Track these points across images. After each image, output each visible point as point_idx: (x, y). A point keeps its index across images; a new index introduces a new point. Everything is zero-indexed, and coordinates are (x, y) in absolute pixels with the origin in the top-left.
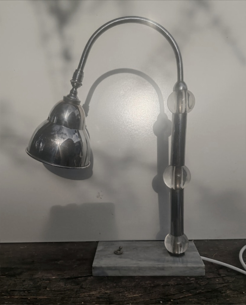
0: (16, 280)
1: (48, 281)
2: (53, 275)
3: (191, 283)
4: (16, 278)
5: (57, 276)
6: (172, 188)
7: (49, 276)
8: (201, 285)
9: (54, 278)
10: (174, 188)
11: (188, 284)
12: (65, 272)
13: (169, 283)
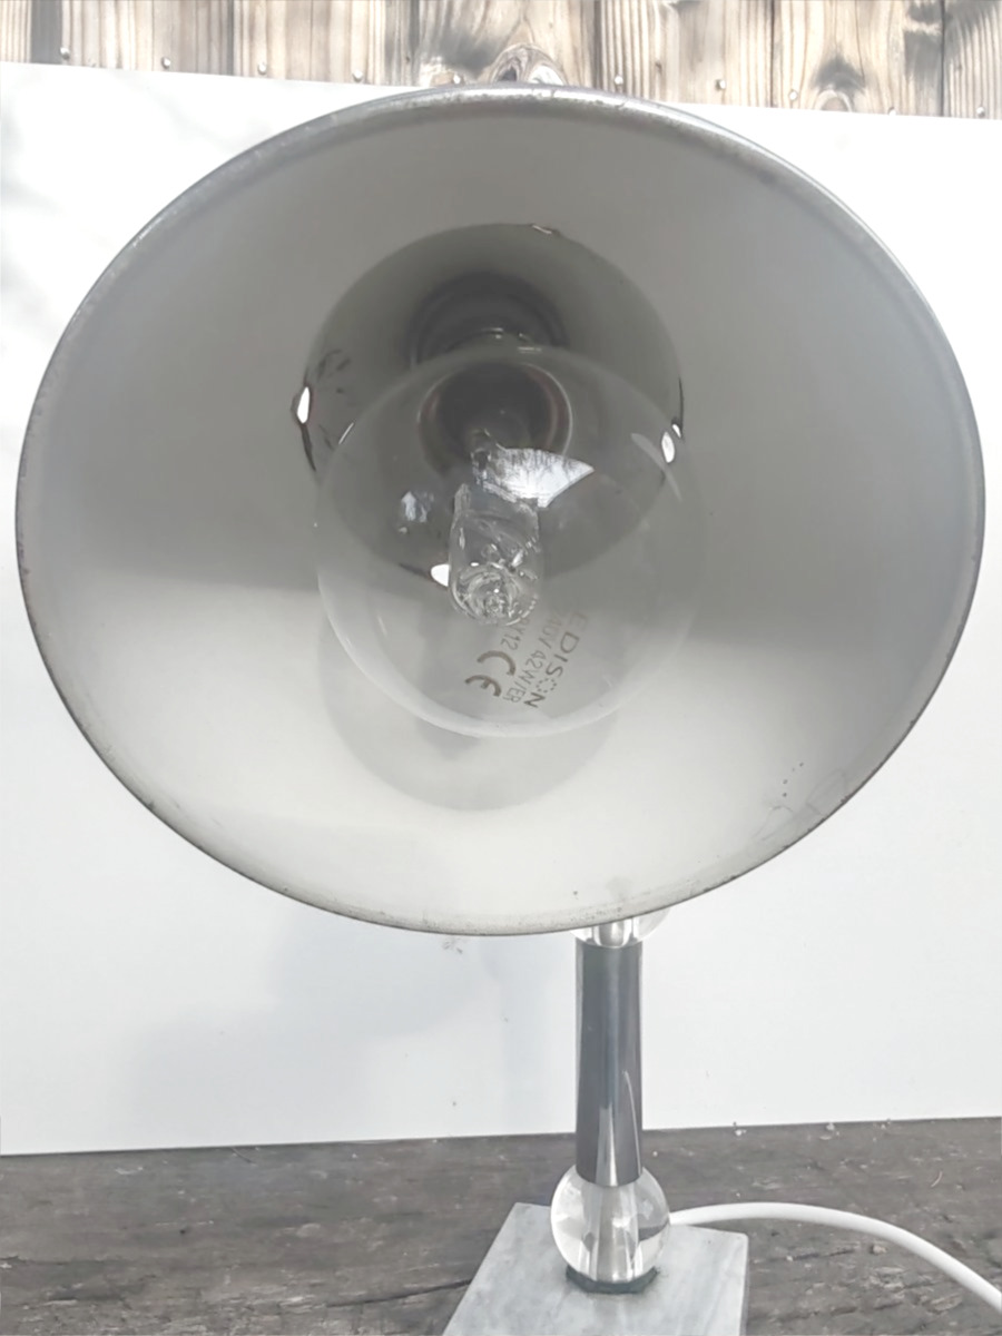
0: (125, 1314)
1: (277, 1317)
2: (294, 1290)
3: (893, 1305)
4: (127, 1307)
5: (311, 1293)
6: (592, 940)
7: (270, 1291)
8: (939, 1313)
9: (296, 1299)
10: (598, 941)
11: (882, 1308)
12: (338, 1273)
13: (804, 1305)
